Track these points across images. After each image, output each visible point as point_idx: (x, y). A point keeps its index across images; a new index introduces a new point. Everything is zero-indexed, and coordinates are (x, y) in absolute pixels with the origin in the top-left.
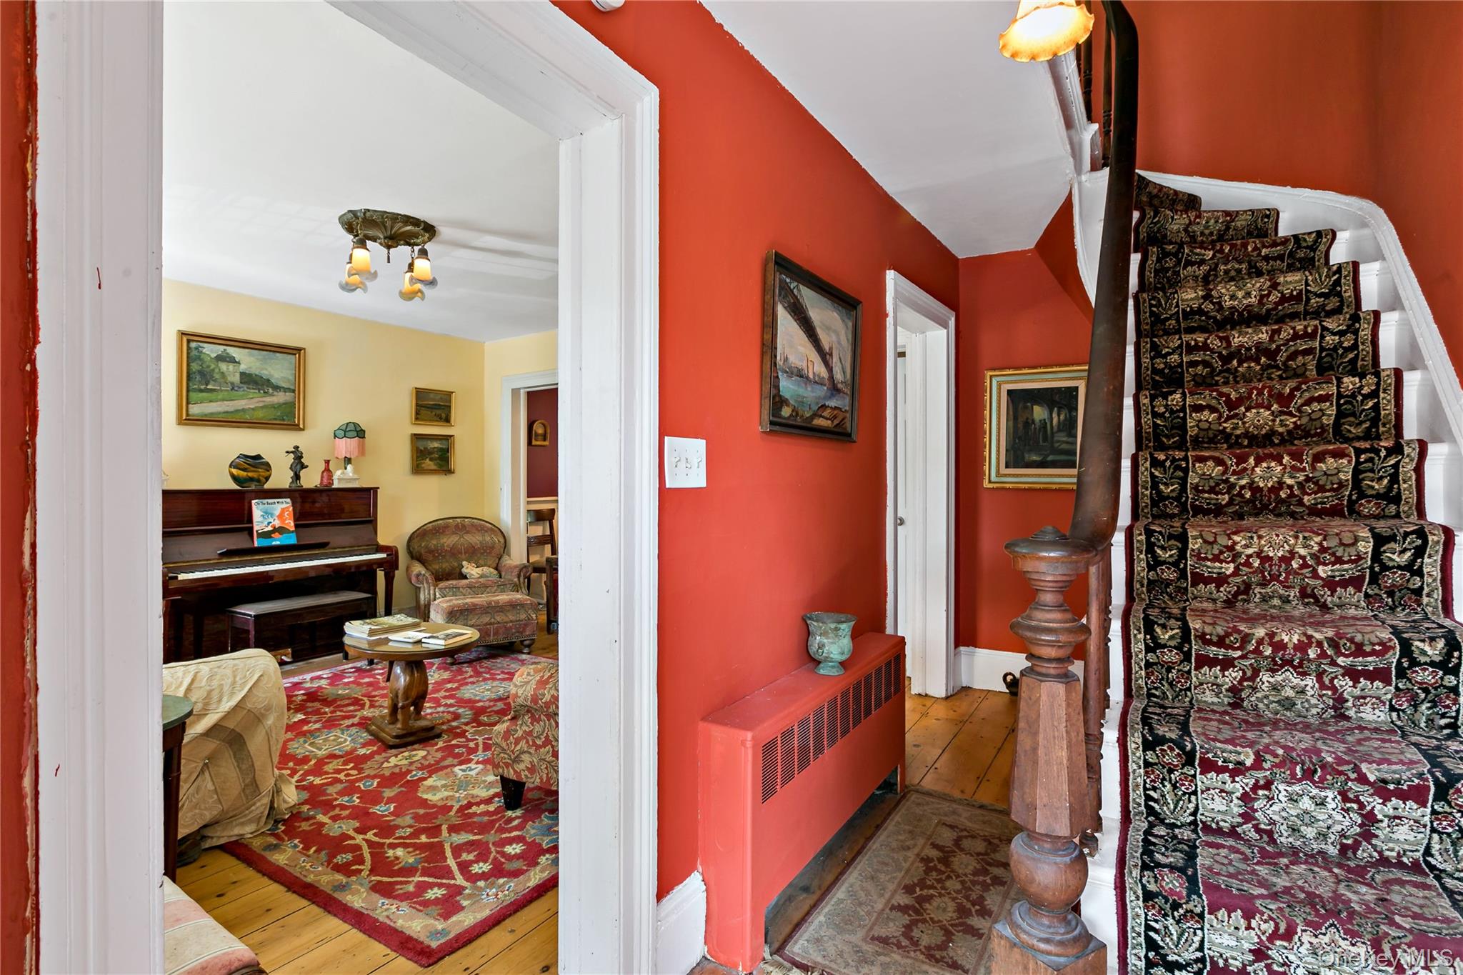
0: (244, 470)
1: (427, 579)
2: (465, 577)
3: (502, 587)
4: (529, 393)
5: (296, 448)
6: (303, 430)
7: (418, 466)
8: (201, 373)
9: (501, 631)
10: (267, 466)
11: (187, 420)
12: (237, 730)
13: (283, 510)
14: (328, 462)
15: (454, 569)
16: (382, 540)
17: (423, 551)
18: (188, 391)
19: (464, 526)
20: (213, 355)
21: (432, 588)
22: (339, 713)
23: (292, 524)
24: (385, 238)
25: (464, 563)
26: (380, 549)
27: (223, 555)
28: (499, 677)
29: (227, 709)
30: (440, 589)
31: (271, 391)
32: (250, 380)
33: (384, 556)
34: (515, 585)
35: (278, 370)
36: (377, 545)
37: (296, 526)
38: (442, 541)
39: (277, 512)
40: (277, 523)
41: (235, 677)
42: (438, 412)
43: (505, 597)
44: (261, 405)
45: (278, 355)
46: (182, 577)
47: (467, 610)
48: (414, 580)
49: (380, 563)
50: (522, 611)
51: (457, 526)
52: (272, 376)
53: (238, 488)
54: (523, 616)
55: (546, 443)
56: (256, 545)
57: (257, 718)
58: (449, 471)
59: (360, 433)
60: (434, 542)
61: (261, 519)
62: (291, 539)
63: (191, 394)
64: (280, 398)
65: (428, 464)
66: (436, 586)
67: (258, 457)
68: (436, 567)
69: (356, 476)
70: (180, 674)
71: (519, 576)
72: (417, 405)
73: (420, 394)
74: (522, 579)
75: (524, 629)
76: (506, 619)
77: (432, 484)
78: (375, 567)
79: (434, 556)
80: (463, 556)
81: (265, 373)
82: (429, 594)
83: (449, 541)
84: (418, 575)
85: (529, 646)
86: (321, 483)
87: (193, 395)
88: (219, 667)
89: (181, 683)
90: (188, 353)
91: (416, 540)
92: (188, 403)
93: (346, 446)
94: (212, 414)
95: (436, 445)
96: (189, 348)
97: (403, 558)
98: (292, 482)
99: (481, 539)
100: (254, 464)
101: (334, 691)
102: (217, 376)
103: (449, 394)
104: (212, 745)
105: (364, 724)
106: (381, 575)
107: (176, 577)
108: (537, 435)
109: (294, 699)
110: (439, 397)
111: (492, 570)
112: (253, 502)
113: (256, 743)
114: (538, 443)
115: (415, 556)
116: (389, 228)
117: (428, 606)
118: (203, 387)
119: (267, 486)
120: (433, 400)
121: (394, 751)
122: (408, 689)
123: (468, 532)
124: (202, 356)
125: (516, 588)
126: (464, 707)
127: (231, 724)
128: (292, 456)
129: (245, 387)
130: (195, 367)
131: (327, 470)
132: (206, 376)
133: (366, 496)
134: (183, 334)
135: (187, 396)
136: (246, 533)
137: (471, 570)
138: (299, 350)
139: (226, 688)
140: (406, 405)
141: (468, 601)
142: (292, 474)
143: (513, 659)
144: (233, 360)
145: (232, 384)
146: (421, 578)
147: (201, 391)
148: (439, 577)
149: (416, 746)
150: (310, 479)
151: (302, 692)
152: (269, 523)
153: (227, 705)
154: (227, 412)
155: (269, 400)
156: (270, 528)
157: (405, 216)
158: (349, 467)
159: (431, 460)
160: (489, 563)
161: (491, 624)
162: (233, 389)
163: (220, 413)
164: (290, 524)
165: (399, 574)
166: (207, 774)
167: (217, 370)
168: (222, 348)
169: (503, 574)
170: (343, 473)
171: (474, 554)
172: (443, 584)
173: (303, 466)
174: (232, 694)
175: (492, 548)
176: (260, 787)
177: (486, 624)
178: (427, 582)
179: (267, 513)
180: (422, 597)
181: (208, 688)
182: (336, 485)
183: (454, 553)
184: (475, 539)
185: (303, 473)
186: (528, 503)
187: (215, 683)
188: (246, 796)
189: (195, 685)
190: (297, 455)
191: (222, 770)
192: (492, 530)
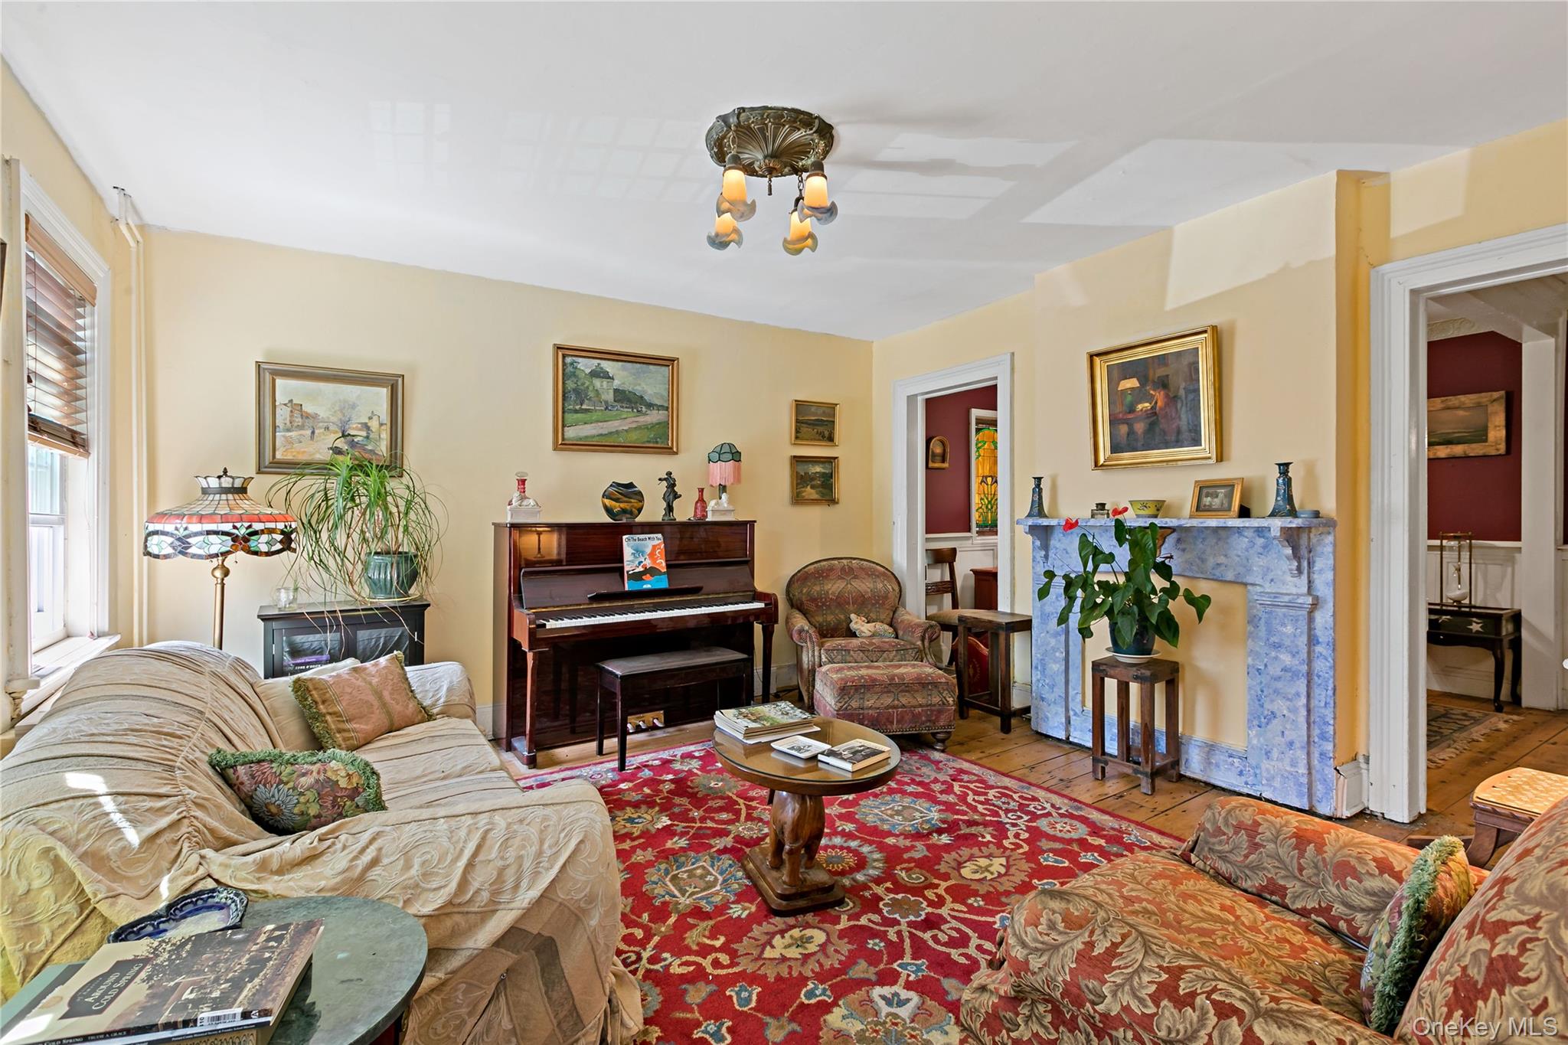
0: (617, 500)
1: (811, 637)
2: (853, 634)
3: (902, 652)
4: (928, 401)
5: (669, 474)
6: (676, 453)
7: (798, 494)
8: (576, 391)
9: (907, 718)
10: (639, 495)
11: (562, 445)
12: (546, 934)
13: (654, 547)
14: (701, 491)
15: (840, 622)
16: (760, 585)
17: (804, 598)
18: (563, 412)
19: (851, 569)
20: (588, 371)
21: (816, 648)
22: (710, 824)
23: (664, 564)
24: (765, 157)
25: (853, 616)
26: (757, 596)
27: (593, 599)
28: (910, 789)
29: (525, 904)
30: (827, 651)
31: (644, 409)
32: (626, 399)
33: (761, 605)
34: (919, 651)
35: (651, 384)
36: (754, 590)
37: (668, 566)
38: (826, 588)
39: (648, 550)
40: (648, 563)
41: (542, 842)
42: (821, 429)
43: (910, 670)
44: (634, 425)
45: (651, 367)
46: (551, 624)
47: (863, 686)
48: (795, 637)
49: (756, 614)
50: (935, 692)
51: (843, 569)
52: (645, 392)
53: (612, 521)
54: (936, 700)
55: (946, 465)
56: (627, 589)
57: (575, 916)
58: (832, 501)
59: (736, 456)
60: (817, 588)
61: (631, 558)
62: (662, 583)
63: (566, 415)
64: (654, 417)
65: (809, 492)
66: (821, 645)
67: (631, 485)
68: (820, 619)
69: (731, 508)
70: (463, 833)
71: (923, 639)
72: (797, 421)
73: (800, 406)
74: (926, 643)
75: (937, 719)
76: (914, 702)
77: (815, 515)
78: (751, 619)
79: (817, 606)
80: (851, 607)
81: (638, 389)
82: (813, 656)
83: (834, 587)
84: (801, 631)
85: (943, 741)
86: (695, 516)
87: (569, 417)
88: (521, 821)
89: (462, 850)
90: (564, 370)
91: (796, 585)
92: (564, 426)
93: (721, 471)
94: (586, 437)
95: (818, 469)
96: (564, 364)
97: (782, 607)
98: (665, 515)
99: (871, 586)
100: (627, 491)
101: (705, 782)
102: (591, 394)
103: (832, 407)
104: (506, 959)
105: (739, 851)
106: (758, 628)
107: (544, 625)
108: (934, 455)
109: (661, 787)
110: (820, 411)
111: (886, 627)
112: (624, 537)
113: (573, 959)
114: (937, 465)
115: (795, 605)
116: (770, 140)
117: (812, 672)
118: (578, 407)
119: (639, 519)
120: (815, 414)
121: (779, 922)
122: (797, 824)
123: (856, 577)
124: (578, 372)
125: (920, 655)
126: (871, 843)
127: (534, 928)
128: (665, 483)
129: (619, 405)
130: (570, 385)
131: (701, 500)
132: (581, 395)
133: (744, 529)
134: (559, 348)
135: (563, 417)
136: (617, 575)
137: (858, 624)
138: (672, 360)
139: (527, 864)
140: (785, 421)
141: (863, 672)
142: (664, 505)
143: (923, 757)
144: (606, 376)
145: (606, 402)
146: (803, 634)
147: (576, 411)
148: (826, 633)
149: (809, 917)
150: (684, 512)
151: (671, 777)
152: (640, 563)
153: (528, 895)
154: (601, 435)
155: (643, 420)
156: (641, 569)
157: (793, 110)
158: (724, 496)
159: (813, 487)
160: (882, 617)
161: (894, 707)
162: (606, 408)
163: (594, 437)
164: (662, 565)
165: (779, 628)
166: (502, 1000)
167: (591, 388)
168: (596, 362)
169: (900, 633)
170: (717, 504)
171: (864, 605)
172: (831, 643)
173: (676, 496)
174: (536, 874)
175: (886, 597)
176: (584, 1017)
177: (888, 707)
178: (812, 642)
179: (638, 552)
180: (805, 659)
181: (500, 863)
182: (710, 519)
183: (841, 602)
184: (864, 586)
185: (676, 504)
186: (927, 540)
187: (511, 854)
188: (563, 1032)
189: (481, 857)
190: (670, 481)
191: (524, 997)
192: (884, 574)
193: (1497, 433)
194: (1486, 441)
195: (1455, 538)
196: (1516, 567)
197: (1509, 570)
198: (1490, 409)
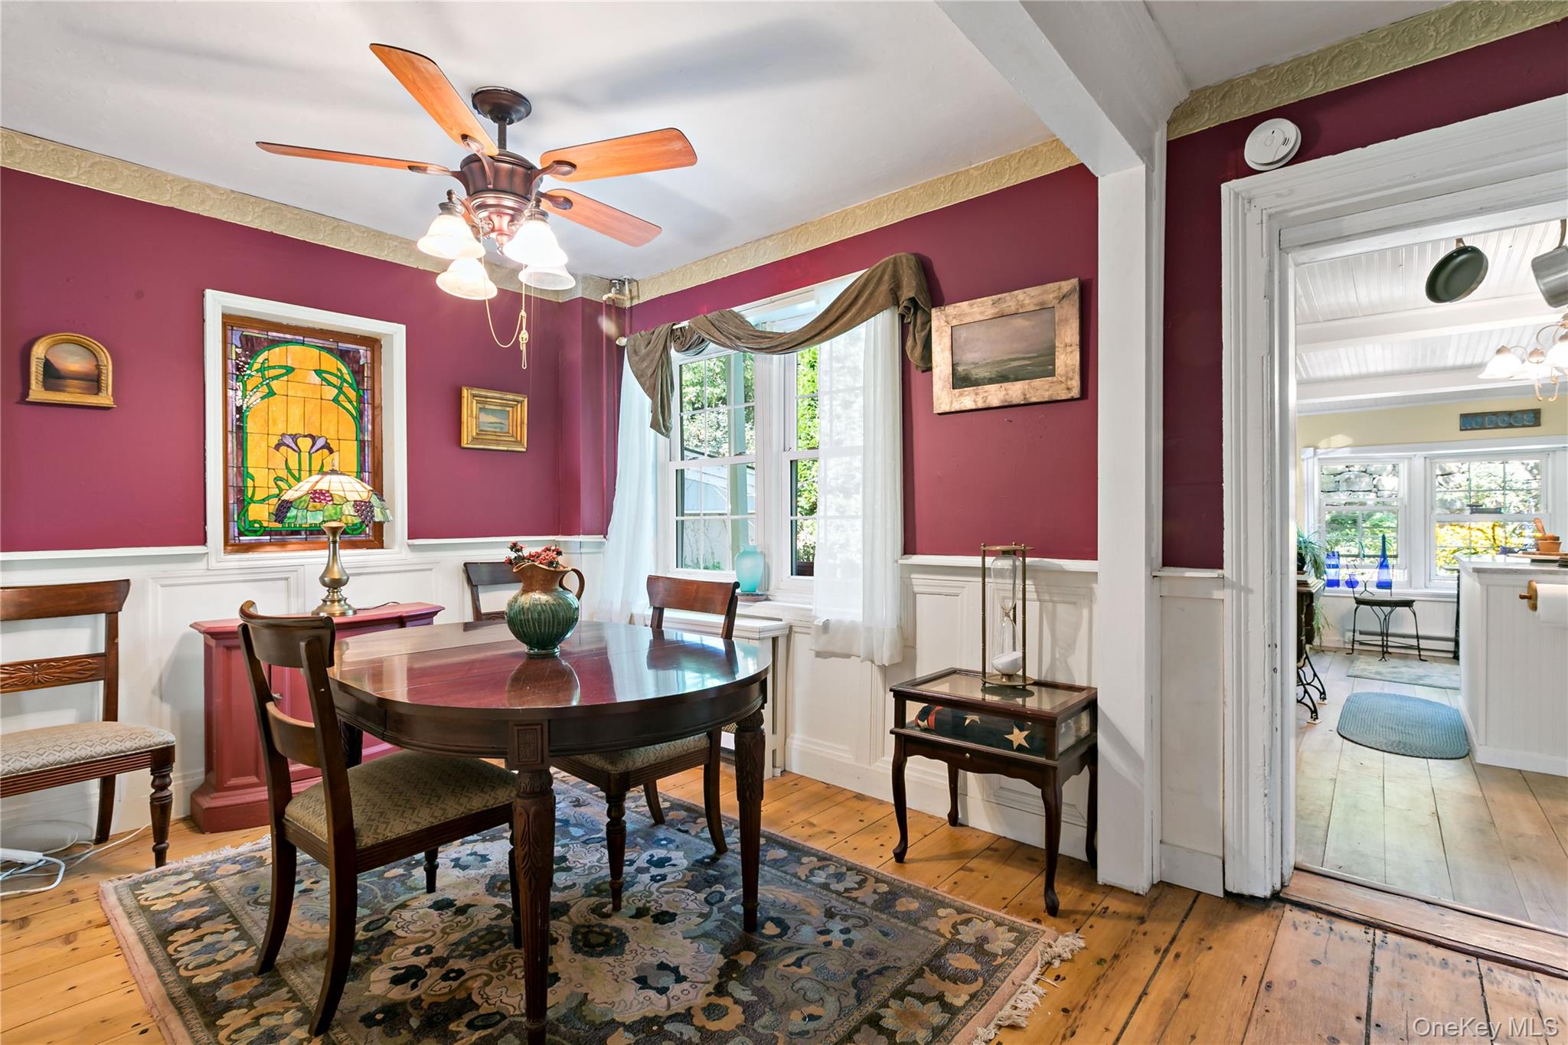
193: (1068, 360)
194: (1052, 374)
195: (1005, 553)
196: (1095, 608)
197: (1085, 612)
198: (1058, 315)
